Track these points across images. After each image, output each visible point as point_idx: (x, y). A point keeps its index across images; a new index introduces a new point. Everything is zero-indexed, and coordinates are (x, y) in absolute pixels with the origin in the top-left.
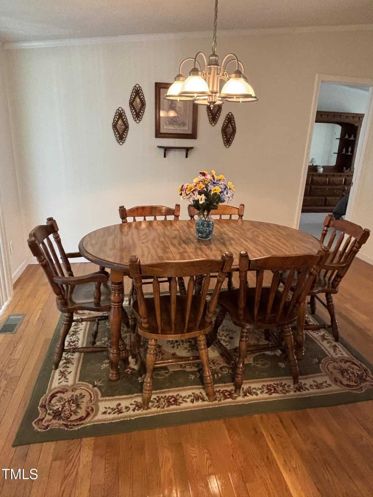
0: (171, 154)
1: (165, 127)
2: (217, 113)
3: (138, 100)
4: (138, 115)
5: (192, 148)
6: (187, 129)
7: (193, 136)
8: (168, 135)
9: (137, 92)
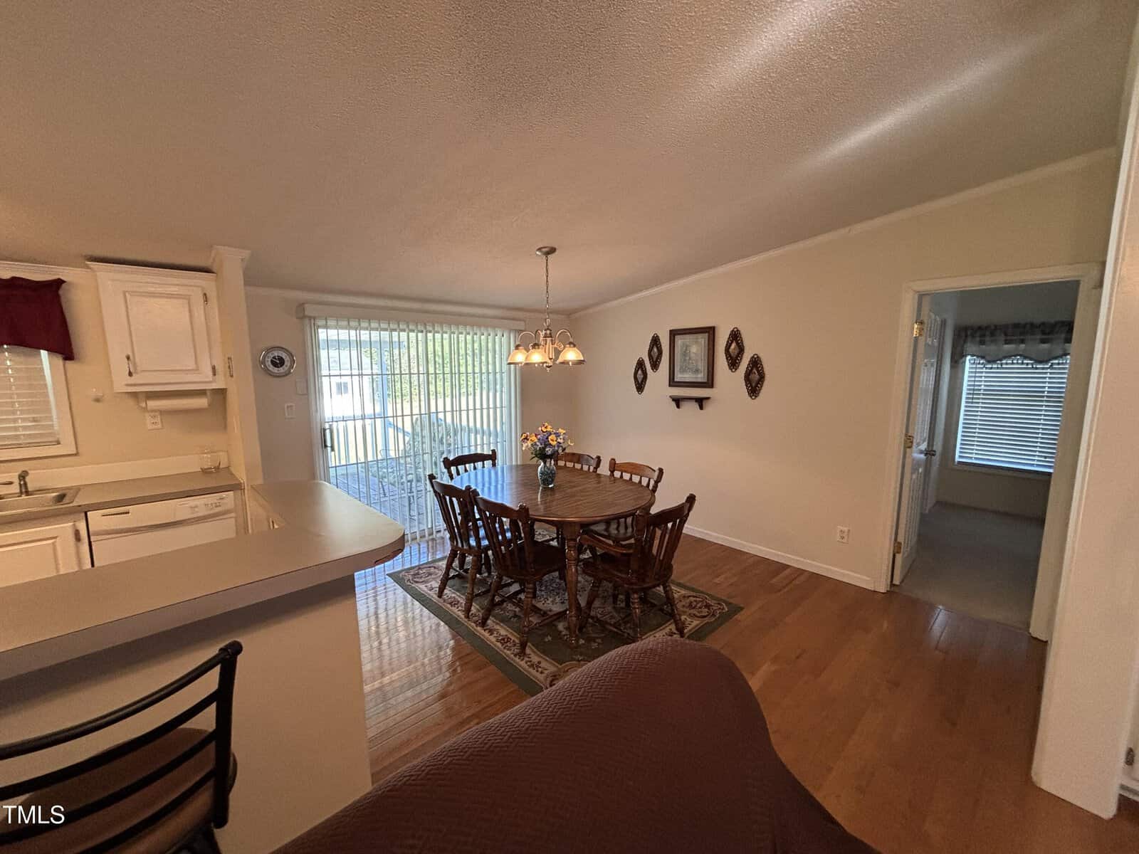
0: (685, 406)
1: (680, 376)
2: (738, 356)
3: (655, 350)
4: (655, 366)
5: (708, 398)
6: (701, 377)
7: (709, 383)
8: (683, 384)
9: (655, 341)
